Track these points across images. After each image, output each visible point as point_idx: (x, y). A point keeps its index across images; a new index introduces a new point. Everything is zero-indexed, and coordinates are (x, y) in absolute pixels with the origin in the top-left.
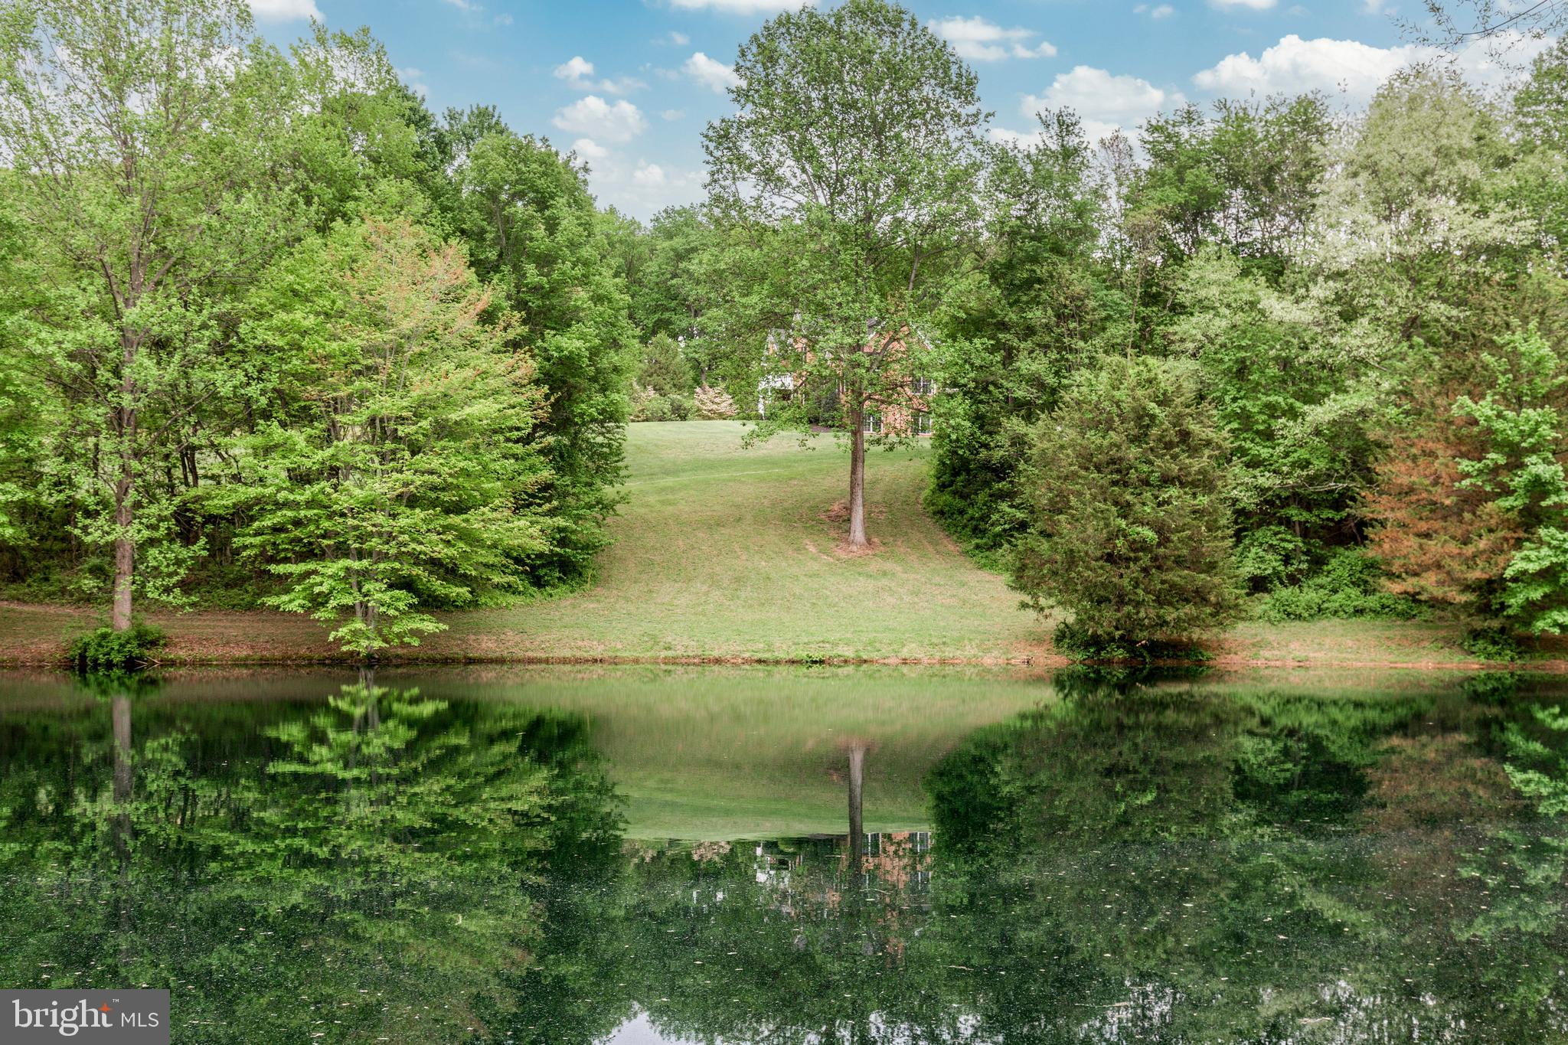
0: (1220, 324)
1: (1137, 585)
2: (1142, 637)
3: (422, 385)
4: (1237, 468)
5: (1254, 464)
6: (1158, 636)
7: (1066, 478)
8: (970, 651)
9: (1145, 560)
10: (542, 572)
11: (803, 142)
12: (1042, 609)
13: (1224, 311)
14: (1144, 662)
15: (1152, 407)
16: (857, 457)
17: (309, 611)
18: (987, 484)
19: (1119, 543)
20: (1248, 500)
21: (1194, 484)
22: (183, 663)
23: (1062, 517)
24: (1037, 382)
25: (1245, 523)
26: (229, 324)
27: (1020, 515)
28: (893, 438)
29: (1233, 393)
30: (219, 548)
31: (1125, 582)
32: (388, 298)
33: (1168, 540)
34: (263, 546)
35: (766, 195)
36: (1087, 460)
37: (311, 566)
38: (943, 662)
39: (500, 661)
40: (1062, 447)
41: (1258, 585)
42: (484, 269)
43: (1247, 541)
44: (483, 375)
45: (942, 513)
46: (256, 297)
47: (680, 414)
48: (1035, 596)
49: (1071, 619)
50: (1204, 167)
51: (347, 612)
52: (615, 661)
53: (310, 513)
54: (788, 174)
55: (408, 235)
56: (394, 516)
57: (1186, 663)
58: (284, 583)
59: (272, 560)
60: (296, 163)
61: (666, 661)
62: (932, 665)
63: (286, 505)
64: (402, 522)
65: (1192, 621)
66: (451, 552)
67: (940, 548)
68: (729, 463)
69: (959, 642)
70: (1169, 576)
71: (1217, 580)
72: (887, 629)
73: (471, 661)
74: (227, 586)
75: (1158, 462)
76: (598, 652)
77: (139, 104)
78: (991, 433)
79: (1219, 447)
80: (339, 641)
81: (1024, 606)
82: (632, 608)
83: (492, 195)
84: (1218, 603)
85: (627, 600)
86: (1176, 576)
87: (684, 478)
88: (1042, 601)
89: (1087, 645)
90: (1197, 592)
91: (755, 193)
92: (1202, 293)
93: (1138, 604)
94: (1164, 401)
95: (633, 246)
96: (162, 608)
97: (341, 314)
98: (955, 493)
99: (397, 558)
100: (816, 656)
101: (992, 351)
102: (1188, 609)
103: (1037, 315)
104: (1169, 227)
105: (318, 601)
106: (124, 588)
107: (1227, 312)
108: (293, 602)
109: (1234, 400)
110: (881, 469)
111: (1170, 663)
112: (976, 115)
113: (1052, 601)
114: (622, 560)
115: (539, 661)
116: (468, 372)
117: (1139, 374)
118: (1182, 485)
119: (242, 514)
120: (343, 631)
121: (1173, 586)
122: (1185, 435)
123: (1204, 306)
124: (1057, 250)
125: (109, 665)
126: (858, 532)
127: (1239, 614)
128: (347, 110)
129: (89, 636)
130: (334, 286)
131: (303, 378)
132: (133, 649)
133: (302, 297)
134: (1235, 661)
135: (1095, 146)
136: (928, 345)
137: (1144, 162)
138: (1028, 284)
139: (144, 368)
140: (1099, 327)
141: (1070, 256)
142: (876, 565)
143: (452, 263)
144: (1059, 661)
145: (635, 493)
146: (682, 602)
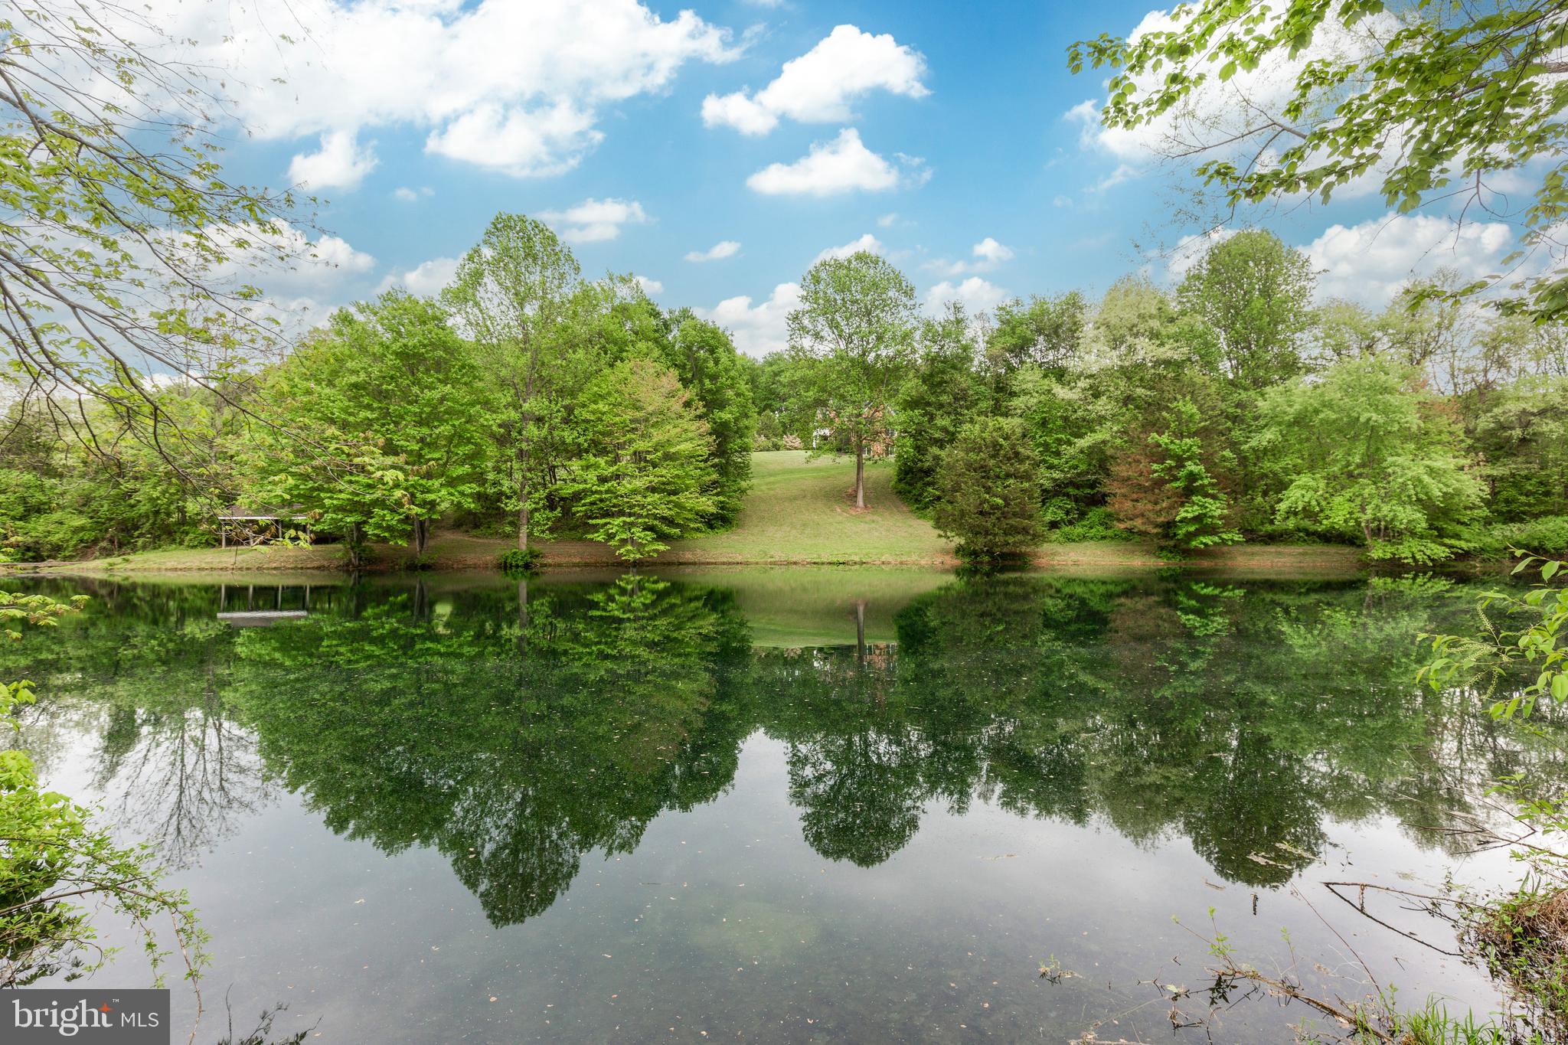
0: (1033, 401)
1: (994, 526)
2: (997, 550)
3: (658, 436)
4: (1042, 469)
5: (1051, 467)
6: (1005, 550)
7: (960, 475)
8: (914, 558)
9: (998, 514)
10: (713, 522)
11: (833, 320)
12: (949, 538)
13: (1035, 394)
14: (998, 563)
15: (1001, 440)
16: (860, 466)
17: (607, 541)
18: (921, 478)
19: (986, 505)
20: (1048, 484)
21: (1021, 477)
22: (550, 565)
23: (958, 494)
24: (945, 430)
25: (1047, 496)
26: (570, 410)
27: (938, 493)
28: (876, 457)
29: (1040, 433)
30: (567, 513)
31: (989, 524)
32: (642, 396)
33: (1009, 504)
34: (585, 511)
35: (816, 345)
36: (969, 466)
37: (608, 520)
38: (901, 563)
39: (694, 564)
40: (957, 460)
41: (1054, 525)
42: (685, 382)
43: (1048, 504)
44: (686, 431)
45: (900, 492)
46: (582, 398)
47: (777, 447)
48: (945, 531)
49: (963, 542)
50: (1025, 326)
51: (624, 542)
52: (747, 564)
53: (607, 496)
54: (826, 335)
55: (651, 367)
56: (645, 497)
57: (1019, 563)
58: (595, 528)
59: (590, 518)
60: (600, 335)
61: (771, 563)
62: (896, 564)
63: (596, 492)
64: (649, 499)
65: (1022, 543)
66: (671, 513)
67: (900, 509)
68: (800, 471)
69: (909, 553)
70: (1010, 522)
71: (1033, 523)
72: (875, 547)
73: (681, 564)
75: (1004, 467)
76: (739, 559)
77: (531, 310)
78: (923, 455)
79: (1034, 459)
80: (621, 555)
81: (940, 536)
82: (755, 538)
83: (689, 348)
84: (1034, 534)
85: (753, 535)
86: (1012, 522)
87: (779, 478)
88: (949, 534)
89: (970, 555)
90: (1024, 528)
91: (811, 344)
92: (1024, 387)
93: (995, 535)
94: (1006, 438)
95: (754, 370)
96: (541, 540)
97: (620, 404)
98: (906, 483)
99: (647, 516)
100: (841, 560)
101: (923, 415)
102: (1020, 537)
103: (944, 398)
104: (1008, 355)
105: (611, 536)
106: (524, 530)
107: (1037, 395)
108: (599, 537)
109: (1041, 437)
110: (871, 472)
111: (1011, 563)
112: (915, 305)
113: (953, 534)
114: (750, 516)
115: (712, 563)
116: (678, 430)
117: (994, 425)
118: (1016, 477)
119: (577, 497)
120: (622, 550)
121: (1012, 526)
122: (1017, 454)
123: (1025, 393)
124: (954, 367)
125: (517, 566)
126: (860, 502)
127: (1045, 539)
128: (623, 310)
129: (508, 553)
130: (617, 391)
131: (603, 434)
132: (528, 559)
133: (602, 397)
134: (1043, 561)
135: (972, 317)
136: (893, 413)
137: (996, 325)
138: (940, 384)
139: (532, 430)
140: (975, 403)
141: (960, 370)
142: (869, 517)
143: (671, 379)
144: (957, 562)
145: (756, 485)
146: (778, 535)
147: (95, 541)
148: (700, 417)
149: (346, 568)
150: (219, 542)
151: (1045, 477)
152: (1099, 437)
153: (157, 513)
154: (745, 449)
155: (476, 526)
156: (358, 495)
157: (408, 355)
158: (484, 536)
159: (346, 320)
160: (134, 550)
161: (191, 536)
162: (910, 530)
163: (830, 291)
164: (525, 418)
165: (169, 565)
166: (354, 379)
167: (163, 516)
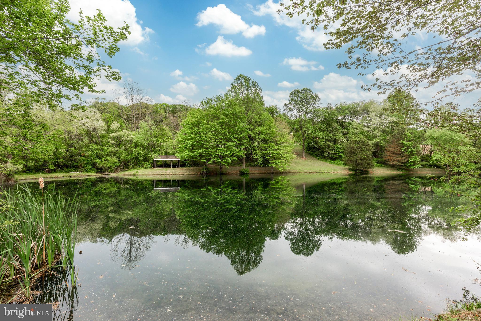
2: (364, 169)
8: (339, 171)
16: (304, 147)
19: (362, 158)
21: (370, 151)
22: (251, 173)
75: (366, 148)
93: (364, 165)
102: (370, 166)
147: (119, 167)
150: (153, 166)
152: (378, 140)
153: (136, 158)
161: (146, 165)
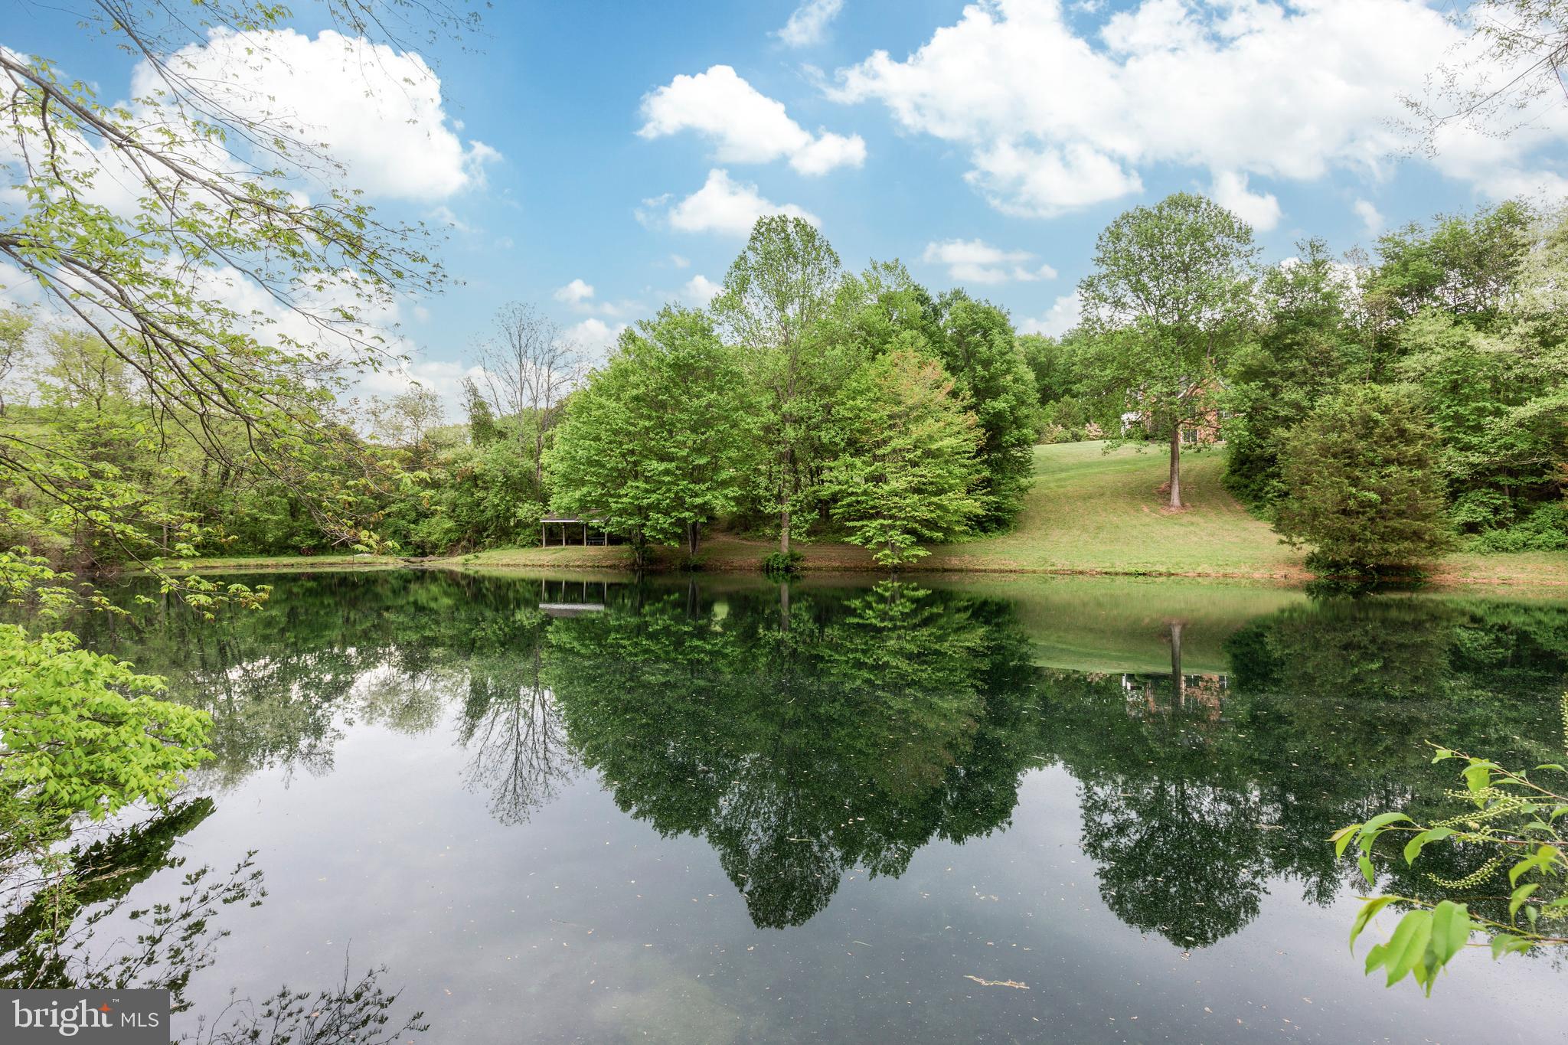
0: (1435, 359)
1: (1365, 529)
2: (1371, 563)
3: (918, 431)
4: (1450, 450)
5: (1467, 448)
6: (1383, 561)
7: (1311, 463)
8: (1244, 569)
9: (1371, 513)
10: (986, 524)
11: (1138, 281)
12: (1295, 544)
13: (1438, 349)
14: (1373, 578)
15: (1376, 415)
16: (1174, 456)
17: (864, 544)
18: (1263, 469)
19: (1351, 502)
20: (1460, 472)
21: (1410, 463)
22: (810, 569)
23: (1307, 487)
24: (1297, 406)
25: (1457, 489)
26: (828, 408)
27: (1284, 487)
28: (1200, 445)
29: (1447, 402)
30: (826, 516)
31: (1356, 527)
32: (901, 390)
33: (1390, 500)
34: (843, 513)
35: (1117, 314)
36: (1325, 450)
37: (865, 523)
38: (1225, 576)
39: (961, 571)
40: (1307, 444)
41: (1471, 528)
42: (951, 368)
43: (1461, 500)
44: (950, 424)
45: (1233, 487)
46: (840, 395)
47: (1077, 438)
48: (1290, 536)
49: (1317, 550)
50: (1425, 259)
51: (883, 545)
52: (1022, 572)
53: (864, 498)
54: (1129, 301)
55: (913, 358)
56: (905, 498)
57: (1407, 579)
58: (852, 531)
59: (848, 520)
60: (860, 328)
61: (1051, 572)
62: (1218, 578)
63: (852, 494)
64: (908, 501)
65: (1410, 552)
66: (933, 515)
67: (1232, 508)
68: (1099, 464)
69: (1237, 564)
70: (1390, 523)
71: (1430, 525)
72: (1190, 556)
73: (945, 570)
74: (834, 533)
75: (1380, 450)
76: (1012, 567)
77: (792, 311)
78: (1264, 439)
79: (1432, 438)
80: (878, 560)
81: (1282, 542)
82: (1035, 543)
83: (960, 333)
84: (1431, 541)
85: (1033, 539)
86: (1396, 523)
87: (1072, 473)
88: (1295, 539)
89: (1329, 567)
90: (1415, 533)
91: (1110, 314)
92: (1421, 340)
93: (1367, 541)
94: (1386, 411)
95: (1051, 351)
96: (800, 543)
97: (878, 399)
98: (1242, 475)
99: (904, 519)
100: (1141, 571)
101: (1263, 389)
102: (1407, 544)
103: (1295, 365)
104: (1399, 301)
105: (868, 540)
106: (785, 532)
107: (1441, 350)
108: (856, 540)
109: (1449, 407)
110: (1192, 463)
111: (1393, 579)
112: (1252, 251)
113: (1302, 539)
114: (1032, 518)
115: (981, 571)
116: (942, 424)
117: (1365, 395)
118: (1400, 464)
119: (835, 498)
120: (880, 555)
121: (1394, 529)
122: (1402, 432)
123: (1422, 349)
124: (1310, 323)
125: (778, 569)
126: (1175, 499)
127: (1450, 547)
128: (889, 300)
129: (770, 555)
130: (876, 385)
131: (862, 432)
132: (788, 561)
133: (861, 393)
134: (1449, 578)
135: (1339, 256)
136: (1220, 389)
137: (1379, 262)
138: (1290, 347)
139: (790, 432)
140: (1342, 368)
141: (1320, 327)
142: (1187, 518)
143: (936, 368)
144: (1309, 576)
145: (1039, 481)
146: (1064, 540)
147: (459, 541)
148: (966, 409)
149: (632, 568)
150: (540, 541)
151: (1453, 462)
152: (1551, 402)
153: (498, 517)
154: (1022, 442)
155: (746, 529)
156: (638, 499)
157: (680, 366)
158: (752, 539)
159: (631, 338)
160: (484, 549)
161: (522, 536)
162: (1243, 534)
163: (1134, 249)
164: (785, 419)
165: (504, 562)
166: (635, 392)
167: (501, 520)
